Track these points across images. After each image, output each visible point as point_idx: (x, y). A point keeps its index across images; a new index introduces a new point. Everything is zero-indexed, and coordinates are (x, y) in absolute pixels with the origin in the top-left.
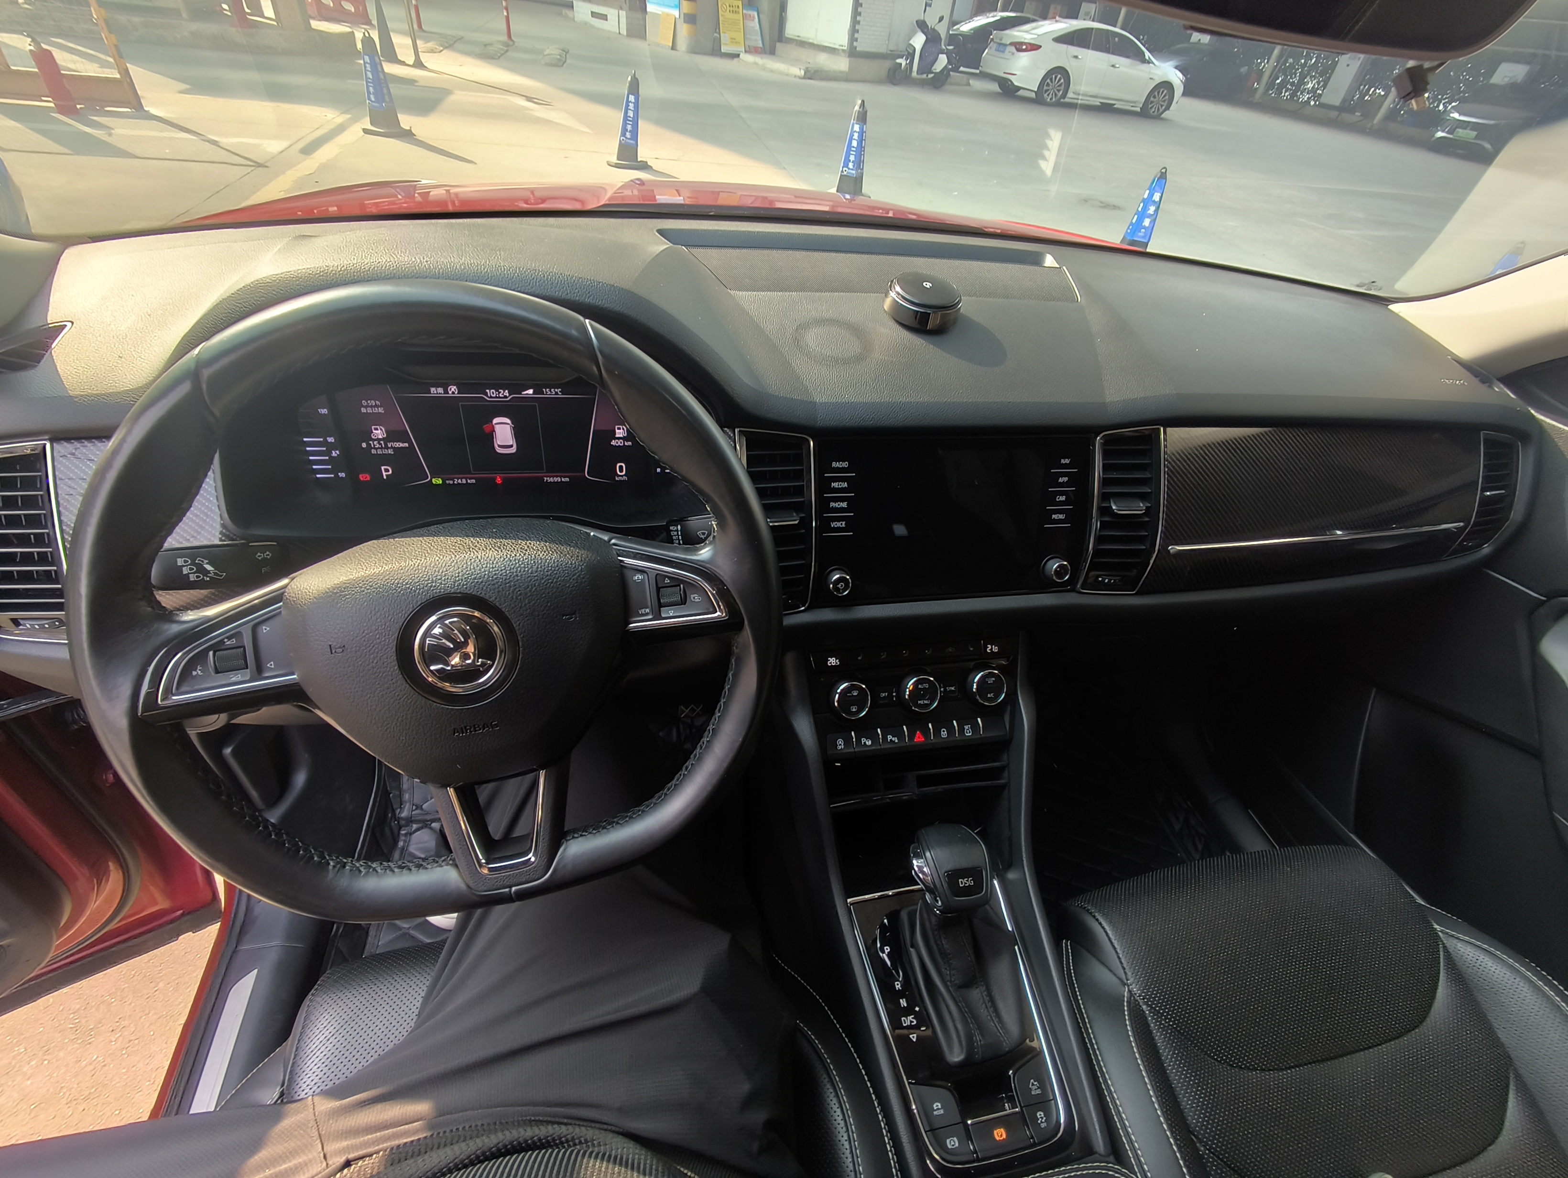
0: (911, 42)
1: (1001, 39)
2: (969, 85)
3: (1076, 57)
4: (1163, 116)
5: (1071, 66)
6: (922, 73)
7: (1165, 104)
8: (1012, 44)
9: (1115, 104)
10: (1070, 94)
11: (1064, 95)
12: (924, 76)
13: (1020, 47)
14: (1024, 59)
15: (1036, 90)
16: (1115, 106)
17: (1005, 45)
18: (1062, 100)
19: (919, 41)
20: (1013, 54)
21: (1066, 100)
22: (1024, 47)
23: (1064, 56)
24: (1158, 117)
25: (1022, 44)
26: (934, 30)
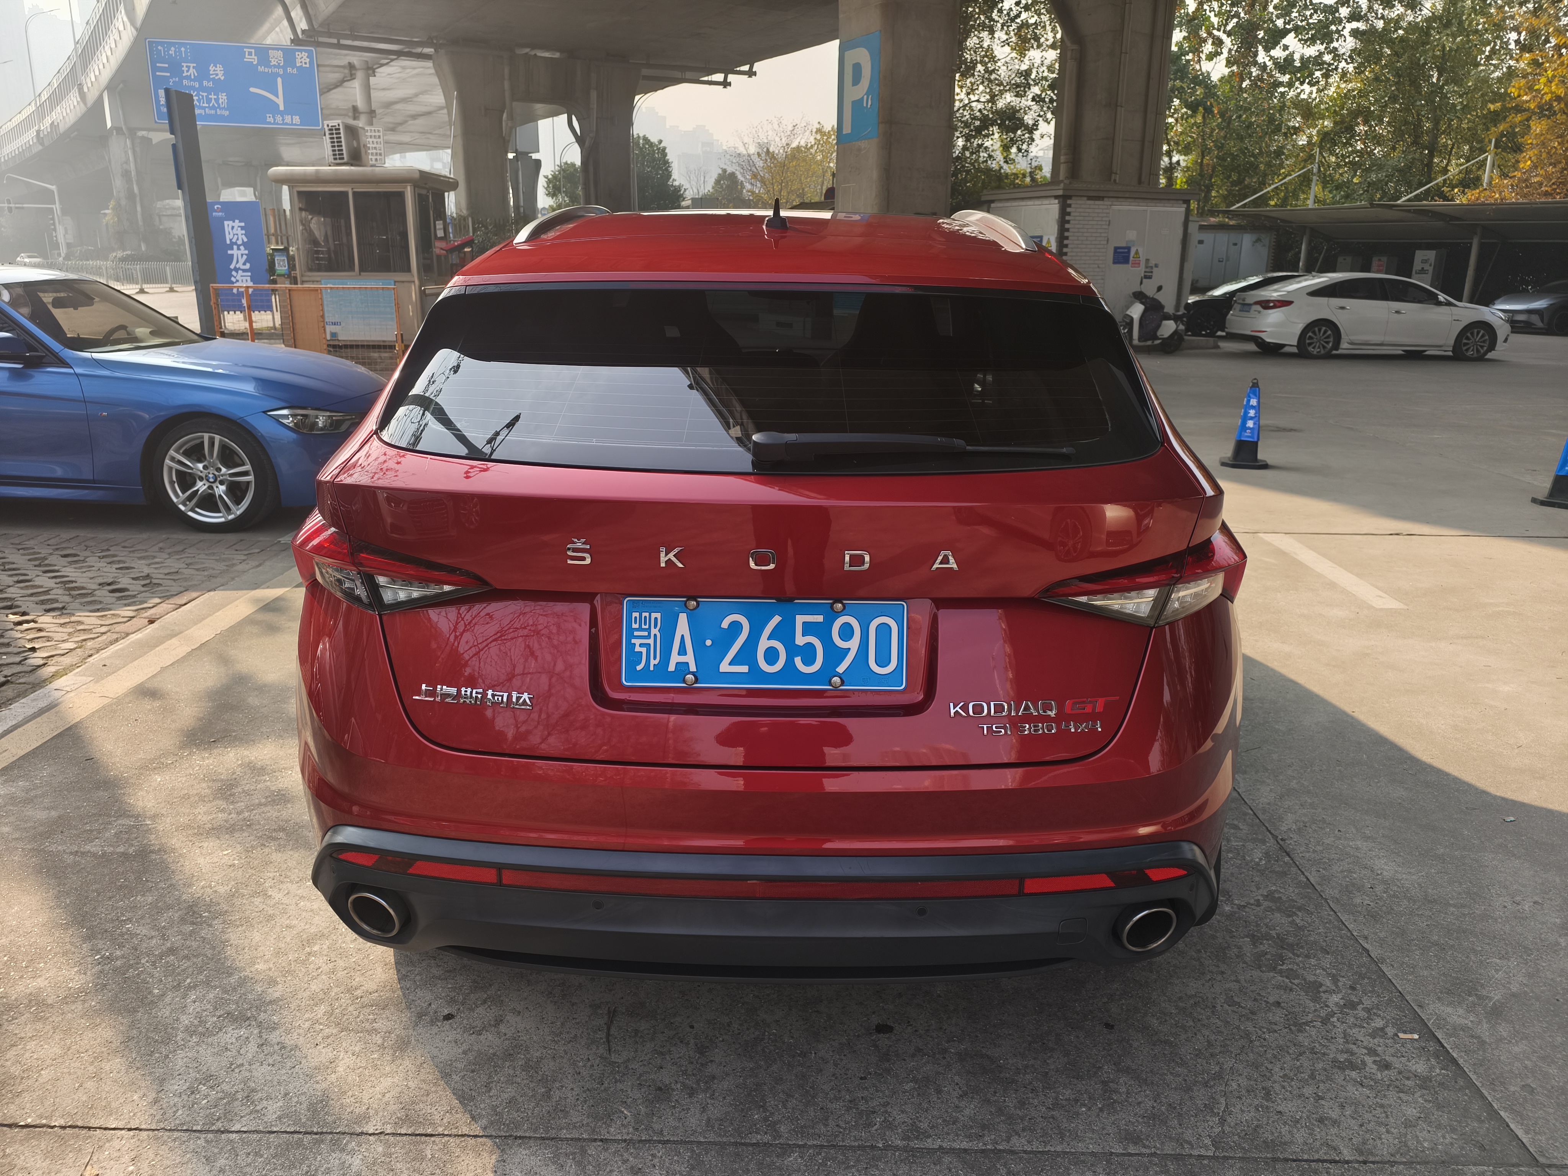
0: (1128, 313)
1: (1244, 300)
2: (1218, 347)
3: (1342, 308)
4: (1487, 357)
5: (1338, 318)
6: (1146, 340)
7: (1487, 345)
8: (1257, 303)
9: (1425, 351)
10: (1344, 345)
11: (1337, 346)
12: (1149, 343)
13: (1266, 305)
14: (1274, 316)
15: (1296, 344)
16: (1427, 353)
17: (1250, 305)
18: (1334, 352)
19: (1136, 311)
20: (1259, 312)
21: (1340, 352)
22: (1272, 304)
23: (1327, 308)
24: (1480, 359)
25: (1269, 301)
26: (1153, 299)
